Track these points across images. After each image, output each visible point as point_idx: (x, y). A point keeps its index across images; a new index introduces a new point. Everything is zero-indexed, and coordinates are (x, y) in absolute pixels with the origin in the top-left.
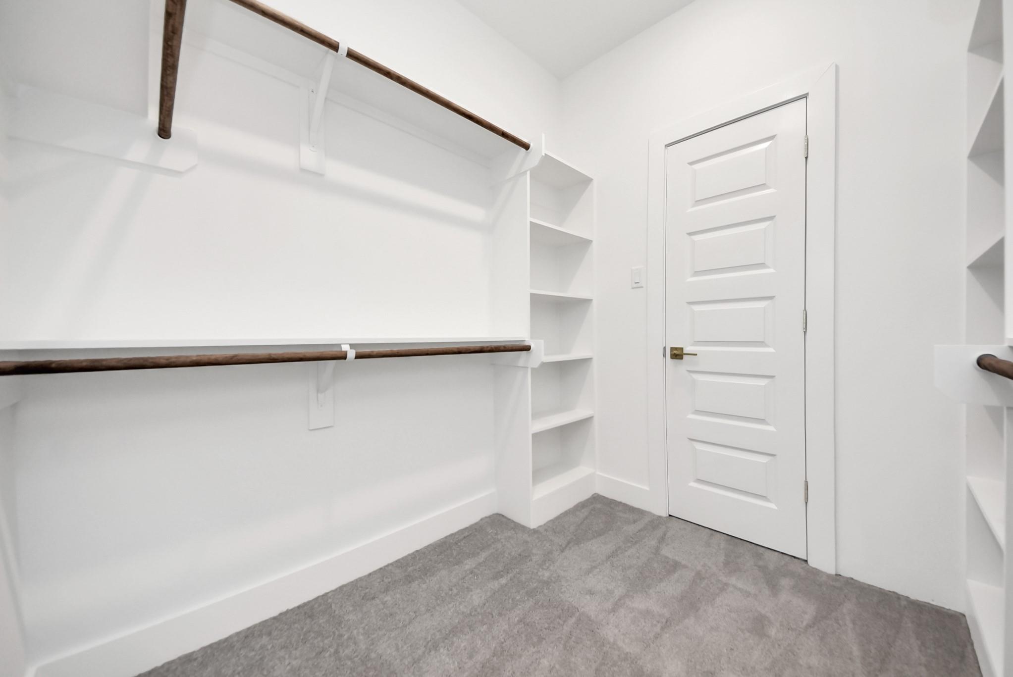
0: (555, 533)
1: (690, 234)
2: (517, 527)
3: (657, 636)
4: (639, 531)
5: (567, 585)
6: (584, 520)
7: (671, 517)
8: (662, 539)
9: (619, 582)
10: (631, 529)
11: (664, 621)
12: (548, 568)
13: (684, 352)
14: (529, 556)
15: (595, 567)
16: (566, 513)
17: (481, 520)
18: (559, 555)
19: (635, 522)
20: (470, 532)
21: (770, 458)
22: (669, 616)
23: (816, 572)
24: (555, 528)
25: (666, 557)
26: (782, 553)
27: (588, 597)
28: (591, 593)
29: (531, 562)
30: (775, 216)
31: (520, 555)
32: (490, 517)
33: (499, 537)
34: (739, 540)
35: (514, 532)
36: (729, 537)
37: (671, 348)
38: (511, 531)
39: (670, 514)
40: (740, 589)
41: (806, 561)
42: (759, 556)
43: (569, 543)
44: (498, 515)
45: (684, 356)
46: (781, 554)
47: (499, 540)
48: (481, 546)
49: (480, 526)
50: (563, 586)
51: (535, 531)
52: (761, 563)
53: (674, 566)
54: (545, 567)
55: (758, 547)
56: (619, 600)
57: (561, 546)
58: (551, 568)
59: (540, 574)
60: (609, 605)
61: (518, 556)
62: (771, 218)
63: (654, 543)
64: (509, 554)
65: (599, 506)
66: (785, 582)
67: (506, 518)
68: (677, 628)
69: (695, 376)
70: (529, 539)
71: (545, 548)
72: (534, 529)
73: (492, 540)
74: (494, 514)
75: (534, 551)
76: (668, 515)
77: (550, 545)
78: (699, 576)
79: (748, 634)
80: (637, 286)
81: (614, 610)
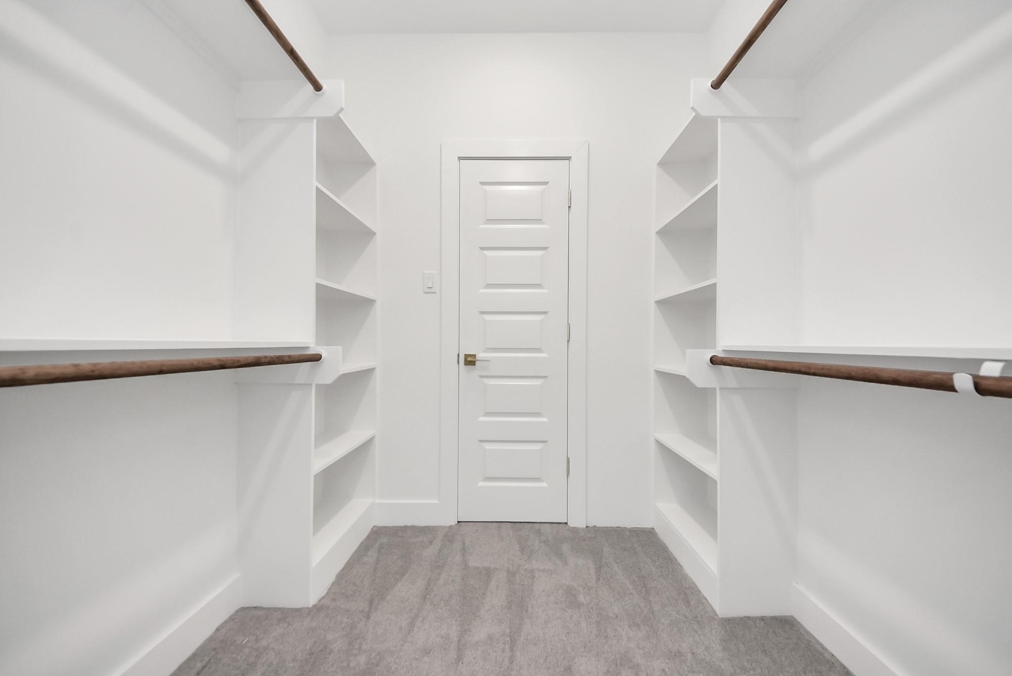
0: (348, 597)
1: (482, 249)
2: (285, 615)
3: (512, 660)
4: (440, 551)
5: (395, 659)
6: (376, 565)
7: (459, 523)
8: (464, 550)
9: (449, 620)
10: (430, 552)
11: (508, 639)
12: (360, 649)
13: (477, 358)
14: (326, 647)
15: (416, 616)
16: (349, 566)
17: (218, 630)
18: (366, 625)
19: (431, 542)
20: (207, 659)
21: (542, 444)
22: (509, 631)
23: (575, 530)
24: (343, 591)
25: (477, 568)
26: (551, 523)
27: (426, 659)
28: (427, 652)
29: (332, 655)
30: (548, 248)
31: (311, 654)
32: (231, 619)
33: (264, 643)
34: (519, 523)
35: (286, 625)
36: (512, 524)
37: (465, 355)
38: (281, 625)
39: (459, 521)
40: (543, 570)
41: (566, 523)
42: (539, 533)
43: (371, 602)
44: (243, 609)
45: (477, 362)
46: (551, 525)
47: (266, 648)
48: (238, 672)
49: (222, 641)
50: (390, 663)
51: (318, 608)
52: (543, 538)
53: (487, 574)
54: (355, 652)
55: (535, 525)
56: (459, 641)
57: (363, 611)
58: (364, 647)
59: (352, 664)
60: (453, 655)
61: (309, 656)
62: (545, 248)
63: (458, 558)
64: (294, 660)
65: (385, 540)
66: (565, 548)
67: (262, 608)
68: (522, 638)
69: (485, 381)
70: (314, 624)
71: (343, 625)
72: (314, 606)
73: (255, 654)
74: (237, 611)
75: (330, 637)
76: (457, 522)
77: (348, 618)
78: (511, 574)
79: (570, 611)
80: (429, 291)
81: (459, 659)
